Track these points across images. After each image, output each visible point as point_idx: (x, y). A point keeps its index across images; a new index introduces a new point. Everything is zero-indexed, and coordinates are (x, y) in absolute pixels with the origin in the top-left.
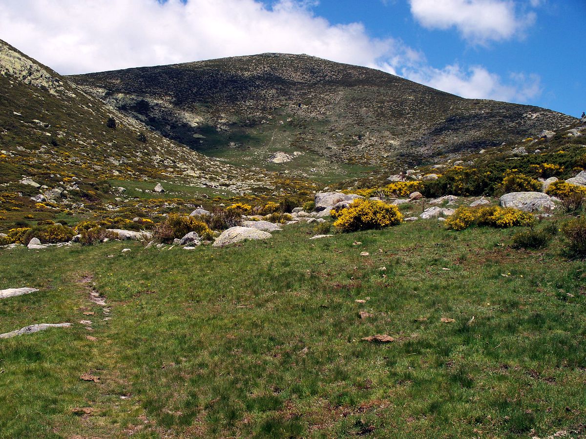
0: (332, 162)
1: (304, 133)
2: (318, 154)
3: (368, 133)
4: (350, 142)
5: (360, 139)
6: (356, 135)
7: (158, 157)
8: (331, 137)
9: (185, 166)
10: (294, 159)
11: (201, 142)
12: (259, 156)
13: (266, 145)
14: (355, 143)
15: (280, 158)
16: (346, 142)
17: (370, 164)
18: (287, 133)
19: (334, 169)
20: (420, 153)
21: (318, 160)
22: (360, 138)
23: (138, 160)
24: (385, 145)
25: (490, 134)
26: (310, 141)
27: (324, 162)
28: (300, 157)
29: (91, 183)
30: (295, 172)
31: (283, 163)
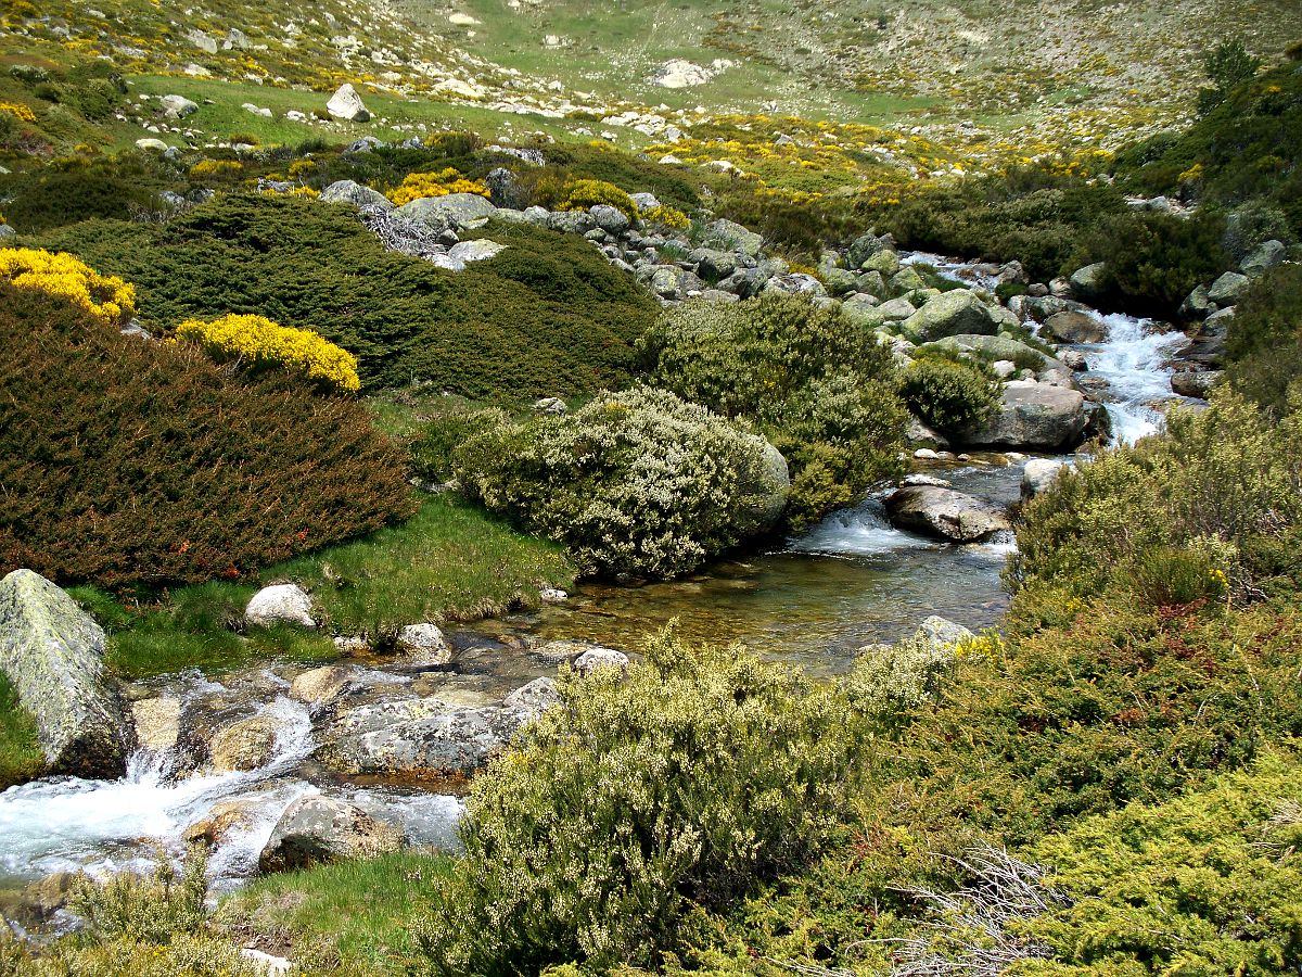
0: (814, 86)
1: (737, 12)
2: (776, 66)
3: (902, 13)
4: (857, 35)
5: (882, 28)
6: (871, 18)
7: (352, 40)
8: (807, 22)
9: (436, 72)
10: (715, 78)
11: (471, 34)
12: (623, 69)
13: (641, 40)
14: (871, 39)
15: (679, 75)
16: (848, 35)
17: (916, 92)
18: (692, 13)
19: (823, 105)
20: (1043, 63)
21: (777, 81)
22: (882, 23)
23: (289, 44)
24: (950, 43)
25: (1231, 13)
26: (753, 33)
27: (790, 85)
28: (730, 73)
29: (25, 68)
30: (723, 110)
31: (689, 88)
